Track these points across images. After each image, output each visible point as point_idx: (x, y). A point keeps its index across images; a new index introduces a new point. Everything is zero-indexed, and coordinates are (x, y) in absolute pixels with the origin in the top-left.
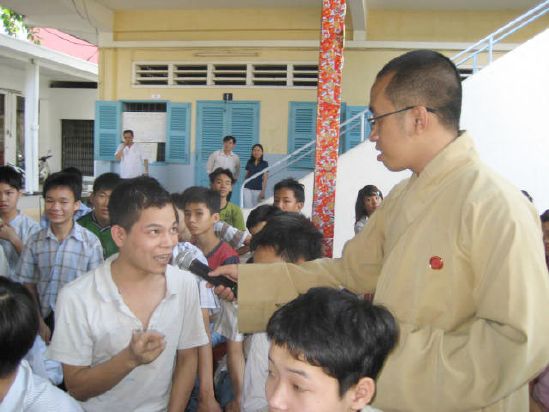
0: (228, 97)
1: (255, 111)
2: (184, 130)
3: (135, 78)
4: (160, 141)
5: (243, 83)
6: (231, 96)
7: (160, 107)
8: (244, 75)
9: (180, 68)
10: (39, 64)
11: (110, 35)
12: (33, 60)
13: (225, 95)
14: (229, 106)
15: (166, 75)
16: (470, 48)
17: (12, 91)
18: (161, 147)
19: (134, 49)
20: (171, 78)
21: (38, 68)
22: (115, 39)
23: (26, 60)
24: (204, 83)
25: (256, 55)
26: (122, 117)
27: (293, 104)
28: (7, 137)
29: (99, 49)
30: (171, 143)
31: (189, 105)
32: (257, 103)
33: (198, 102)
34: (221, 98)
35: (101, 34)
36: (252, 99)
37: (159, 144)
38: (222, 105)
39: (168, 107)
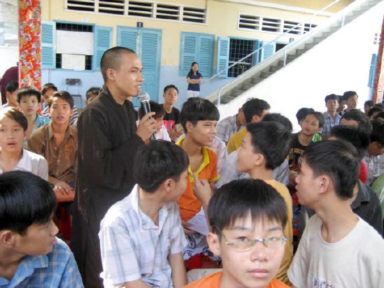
0: (140, 25)
1: (158, 36)
3: (67, 4)
4: (89, 54)
6: (142, 24)
7: (87, 28)
13: (138, 23)
14: (140, 31)
18: (89, 58)
20: (96, 7)
26: (56, 34)
27: (183, 33)
30: (97, 56)
31: (112, 29)
32: (160, 31)
33: (118, 27)
34: (135, 26)
36: (157, 28)
37: (86, 56)
38: (136, 31)
39: (95, 29)
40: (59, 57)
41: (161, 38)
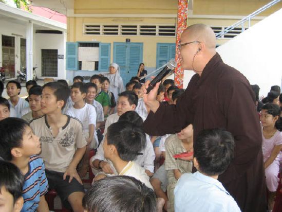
0: (128, 41)
1: (141, 47)
2: (107, 56)
3: (84, 31)
5: (135, 34)
6: (129, 40)
7: (96, 45)
8: (136, 30)
9: (105, 26)
10: (33, 22)
11: (73, 11)
12: (30, 21)
13: (127, 39)
14: (128, 45)
15: (99, 30)
16: (245, 18)
17: (18, 35)
18: (97, 63)
19: (84, 18)
20: (101, 32)
21: (32, 24)
22: (75, 13)
23: (27, 21)
24: (117, 34)
25: (141, 21)
26: (78, 49)
27: (158, 44)
28: (16, 58)
29: (67, 17)
30: (101, 62)
31: (110, 44)
32: (142, 43)
33: (114, 43)
34: (125, 41)
35: (68, 10)
36: (140, 41)
37: (96, 62)
38: (125, 44)
39: (100, 45)
40: (80, 63)
41: (142, 49)
